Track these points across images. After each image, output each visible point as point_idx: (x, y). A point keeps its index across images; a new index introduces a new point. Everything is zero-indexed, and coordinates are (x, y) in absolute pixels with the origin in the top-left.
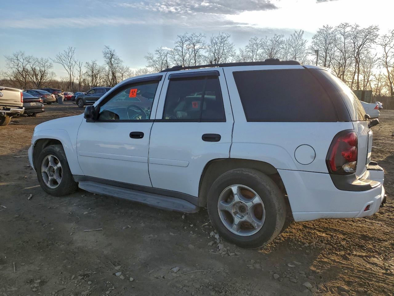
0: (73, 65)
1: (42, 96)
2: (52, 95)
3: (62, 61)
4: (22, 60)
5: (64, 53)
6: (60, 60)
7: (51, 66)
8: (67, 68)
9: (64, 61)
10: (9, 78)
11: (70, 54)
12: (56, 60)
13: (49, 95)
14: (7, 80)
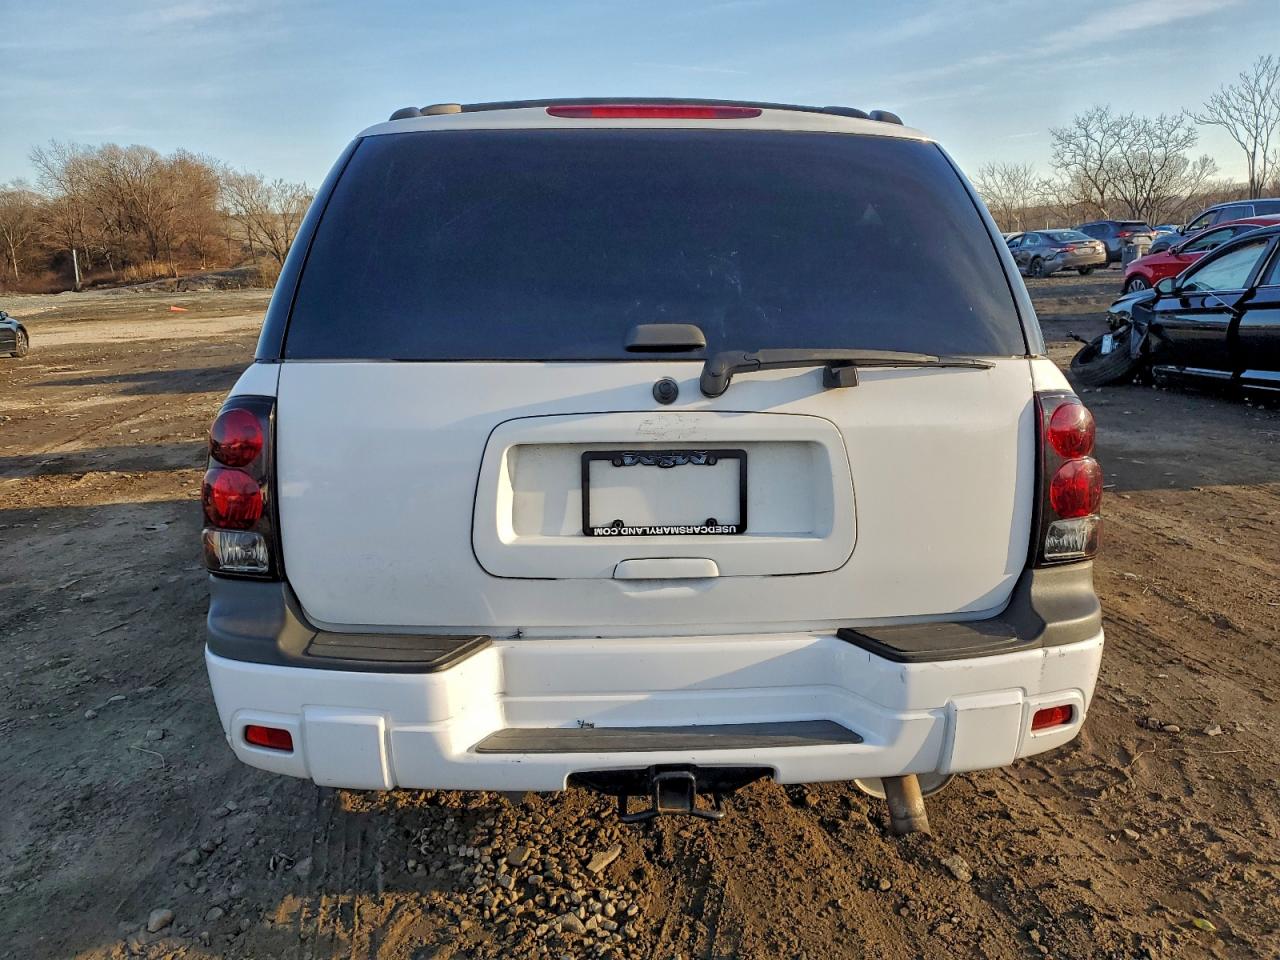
0: (1270, 122)
1: (1059, 250)
2: (1093, 244)
3: (1228, 113)
4: (1098, 136)
5: (1238, 82)
6: (1222, 112)
7: (1188, 140)
8: (1243, 135)
9: (1236, 114)
10: (1052, 199)
11: (1263, 83)
12: (1208, 115)
13: (1082, 245)
14: (1049, 207)
